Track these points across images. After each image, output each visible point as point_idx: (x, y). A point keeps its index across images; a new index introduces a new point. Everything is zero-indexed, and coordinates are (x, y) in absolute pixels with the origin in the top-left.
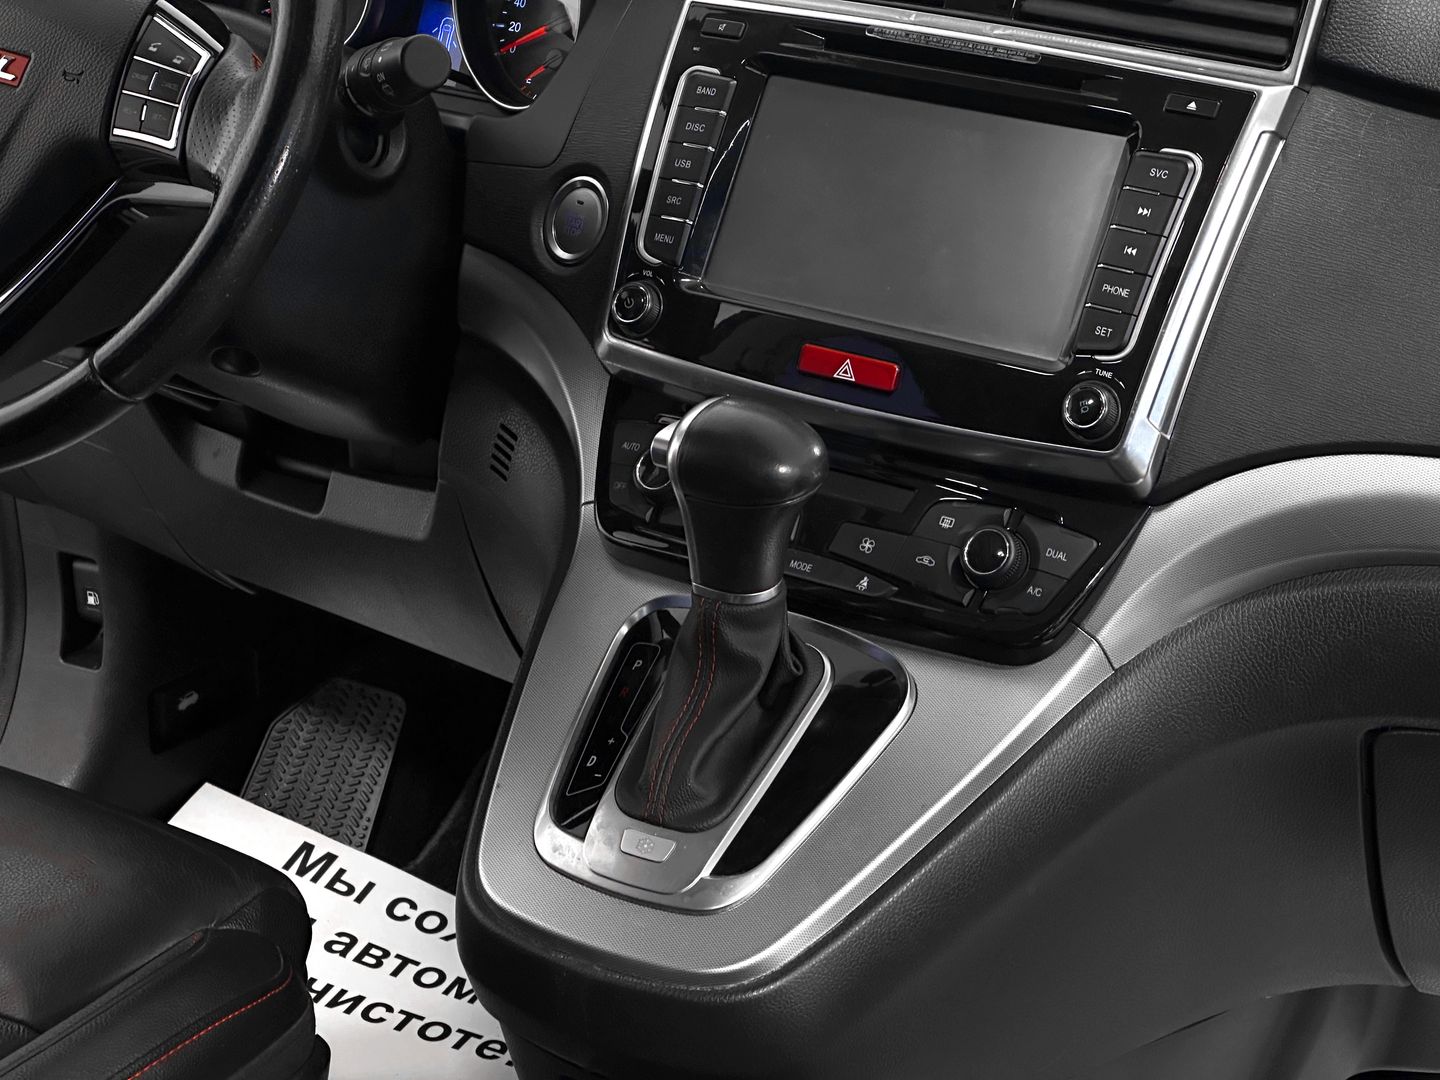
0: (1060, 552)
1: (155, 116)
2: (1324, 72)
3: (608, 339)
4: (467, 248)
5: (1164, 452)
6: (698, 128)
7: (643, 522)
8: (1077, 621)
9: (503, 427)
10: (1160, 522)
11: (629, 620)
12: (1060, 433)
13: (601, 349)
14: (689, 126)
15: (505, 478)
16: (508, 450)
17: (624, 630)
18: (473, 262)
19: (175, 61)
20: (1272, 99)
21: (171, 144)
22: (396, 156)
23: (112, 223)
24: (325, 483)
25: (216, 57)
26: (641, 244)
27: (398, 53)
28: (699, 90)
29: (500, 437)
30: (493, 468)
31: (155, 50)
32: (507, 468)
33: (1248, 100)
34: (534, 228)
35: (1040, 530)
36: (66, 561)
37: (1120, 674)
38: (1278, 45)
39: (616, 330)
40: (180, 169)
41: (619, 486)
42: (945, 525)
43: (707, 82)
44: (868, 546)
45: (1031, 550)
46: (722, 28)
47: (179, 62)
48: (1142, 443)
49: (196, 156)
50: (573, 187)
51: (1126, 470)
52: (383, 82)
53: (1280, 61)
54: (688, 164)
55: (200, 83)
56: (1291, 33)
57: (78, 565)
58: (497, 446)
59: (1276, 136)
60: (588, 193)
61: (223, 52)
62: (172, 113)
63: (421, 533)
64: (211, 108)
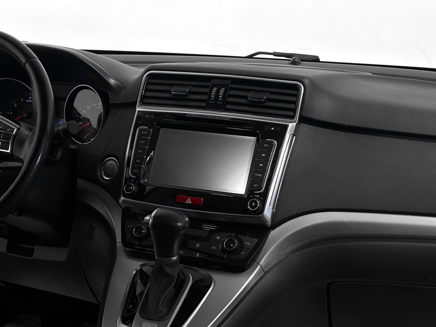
0: (249, 243)
1: (3, 145)
2: (303, 120)
3: (122, 198)
4: (78, 179)
5: (274, 215)
6: (143, 142)
7: (136, 245)
8: (254, 260)
9: (90, 226)
10: (273, 233)
11: (136, 269)
12: (246, 211)
13: (120, 201)
14: (141, 142)
15: (91, 240)
16: (92, 232)
17: (135, 272)
18: (80, 182)
19: (8, 130)
20: (291, 126)
21: (9, 151)
22: (59, 154)
24: (34, 249)
25: (18, 129)
26: (130, 173)
27: (66, 126)
28: (142, 132)
29: (90, 229)
30: (88, 237)
31: (2, 128)
32: (92, 237)
33: (286, 127)
34: (98, 172)
35: (244, 238)
37: (266, 273)
38: (291, 113)
39: (125, 196)
41: (128, 236)
42: (218, 238)
43: (144, 130)
44: (198, 245)
45: (241, 243)
46: (147, 116)
47: (9, 130)
48: (268, 212)
49: (16, 154)
50: (109, 160)
51: (263, 221)
52: (62, 134)
53: (292, 117)
54: (141, 151)
55: (15, 136)
56: (294, 110)
58: (89, 231)
59: (293, 135)
60: (112, 162)
61: (20, 128)
62: (8, 143)
63: (64, 259)
64: (19, 141)
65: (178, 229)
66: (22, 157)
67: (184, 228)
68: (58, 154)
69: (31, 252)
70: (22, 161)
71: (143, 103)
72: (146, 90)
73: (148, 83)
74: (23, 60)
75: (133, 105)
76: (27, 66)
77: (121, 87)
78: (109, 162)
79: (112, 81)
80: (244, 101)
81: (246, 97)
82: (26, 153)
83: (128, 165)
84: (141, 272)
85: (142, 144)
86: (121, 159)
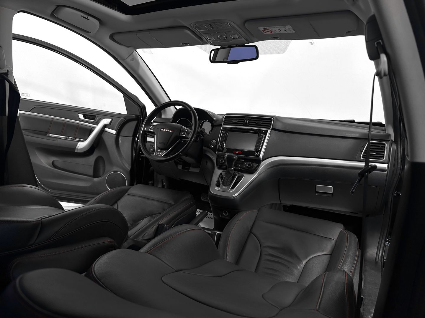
0: (255, 165)
1: (183, 134)
2: (273, 129)
3: (217, 152)
4: (204, 147)
5: (263, 157)
7: (221, 165)
8: (256, 170)
9: (207, 161)
10: (262, 163)
11: (220, 172)
12: (255, 155)
14: (223, 136)
15: (207, 165)
16: (207, 163)
18: (204, 148)
19: (185, 130)
20: (269, 131)
21: (185, 136)
22: (199, 139)
23: (180, 142)
24: (189, 169)
25: (188, 130)
27: (201, 129)
31: (183, 129)
33: (268, 131)
34: (209, 145)
35: (253, 164)
36: (162, 180)
37: (260, 174)
38: (269, 127)
40: (185, 137)
41: (218, 163)
42: (245, 164)
43: (224, 132)
44: (239, 166)
45: (253, 165)
46: (225, 128)
48: (261, 156)
49: (187, 136)
51: (260, 158)
53: (270, 128)
54: (223, 138)
55: (187, 131)
56: (270, 126)
57: (163, 181)
59: (270, 133)
60: (214, 142)
62: (185, 133)
63: (198, 171)
64: (188, 133)
65: (234, 159)
66: (189, 137)
67: (236, 159)
70: (188, 138)
71: (224, 125)
72: (225, 121)
73: (225, 119)
74: (190, 110)
75: (221, 125)
76: (191, 111)
77: (217, 120)
78: (213, 142)
79: (215, 119)
80: (255, 124)
81: (255, 123)
82: (190, 136)
83: (219, 143)
84: (221, 174)
86: (217, 141)
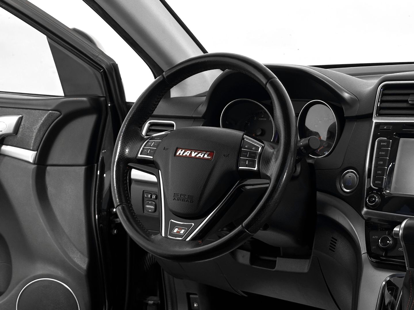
1: (250, 163)
3: (365, 209)
6: (383, 153)
7: (382, 256)
9: (333, 238)
11: (385, 280)
13: (363, 213)
14: (380, 153)
15: (334, 251)
16: (335, 244)
17: (384, 283)
18: (320, 196)
19: (253, 149)
21: (256, 169)
22: (299, 169)
23: (240, 190)
24: (276, 261)
25: (263, 148)
26: (372, 184)
27: (307, 142)
28: (382, 144)
29: (332, 241)
30: (330, 249)
31: (247, 147)
32: (334, 249)
34: (337, 185)
36: (188, 295)
39: (368, 207)
40: (257, 175)
41: (374, 247)
43: (384, 141)
46: (385, 128)
47: (254, 149)
49: (263, 171)
50: (348, 172)
52: (303, 149)
54: (382, 163)
55: (261, 154)
57: (191, 296)
58: (331, 243)
60: (351, 174)
61: (264, 146)
62: (254, 162)
63: (306, 270)
64: (265, 160)
66: (269, 175)
68: (297, 168)
69: (273, 264)
70: (269, 178)
71: (379, 115)
72: (382, 102)
73: (383, 94)
74: (264, 81)
75: (370, 116)
76: (269, 86)
77: (356, 100)
78: (348, 175)
79: (346, 95)
82: (272, 170)
85: (382, 155)
86: (360, 171)
